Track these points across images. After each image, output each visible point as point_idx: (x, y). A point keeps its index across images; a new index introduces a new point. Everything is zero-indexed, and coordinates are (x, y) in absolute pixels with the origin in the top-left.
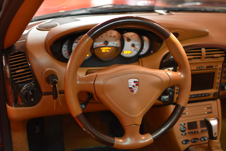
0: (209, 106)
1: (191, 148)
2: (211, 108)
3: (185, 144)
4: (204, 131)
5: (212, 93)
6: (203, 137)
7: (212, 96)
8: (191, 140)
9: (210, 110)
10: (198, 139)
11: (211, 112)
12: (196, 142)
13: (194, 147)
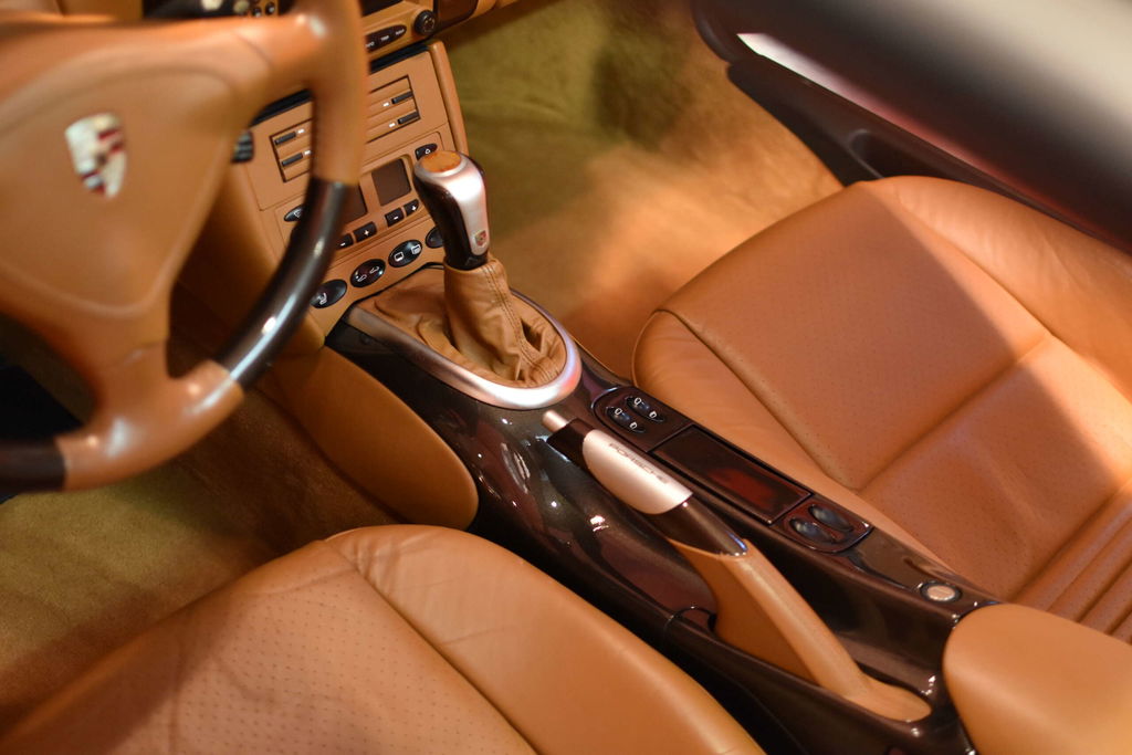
0: (402, 87)
1: (356, 318)
2: (410, 95)
3: (330, 302)
4: (401, 218)
5: (408, 23)
6: (402, 247)
7: (407, 38)
8: (352, 277)
9: (406, 107)
10: (380, 263)
11: (415, 117)
12: (375, 277)
13: (369, 304)
